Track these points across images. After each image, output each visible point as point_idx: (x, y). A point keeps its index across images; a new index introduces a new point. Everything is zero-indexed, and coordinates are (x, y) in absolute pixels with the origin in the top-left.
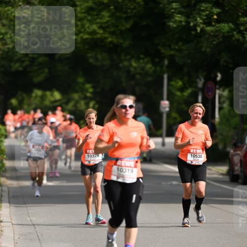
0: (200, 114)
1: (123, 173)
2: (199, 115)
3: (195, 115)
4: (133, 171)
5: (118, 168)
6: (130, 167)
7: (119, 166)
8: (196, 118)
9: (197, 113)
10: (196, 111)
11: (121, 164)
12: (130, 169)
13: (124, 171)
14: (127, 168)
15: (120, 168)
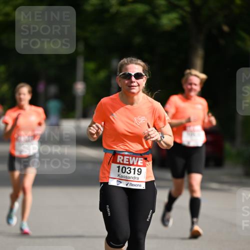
0: (195, 85)
1: (126, 174)
2: (194, 87)
3: (189, 87)
4: (141, 172)
5: (119, 167)
6: (137, 165)
7: (120, 163)
8: (191, 90)
9: (191, 84)
10: (190, 82)
11: (123, 160)
12: (137, 168)
13: (127, 170)
14: (132, 167)
15: (121, 166)
